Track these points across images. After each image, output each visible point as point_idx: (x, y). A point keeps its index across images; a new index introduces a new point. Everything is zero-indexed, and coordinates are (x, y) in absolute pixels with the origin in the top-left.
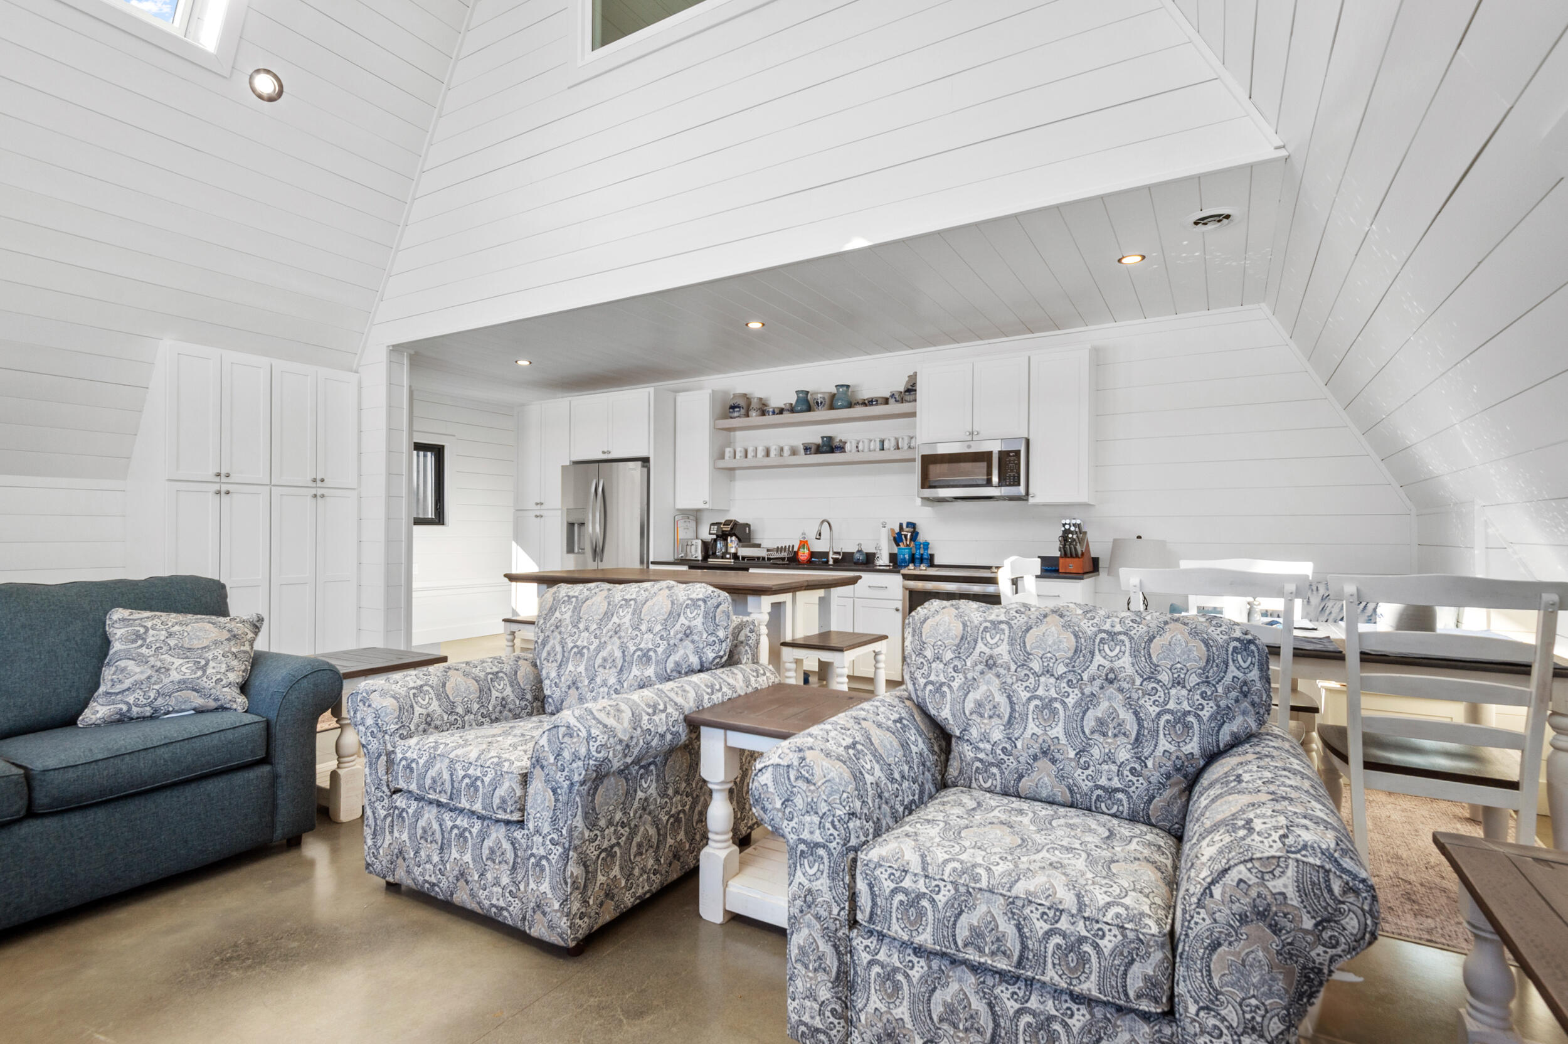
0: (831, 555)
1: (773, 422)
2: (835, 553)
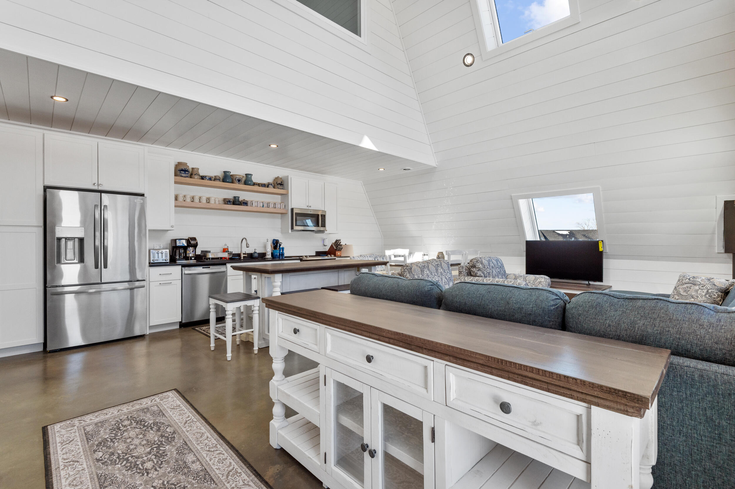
0: (242, 256)
1: (218, 185)
2: (244, 254)
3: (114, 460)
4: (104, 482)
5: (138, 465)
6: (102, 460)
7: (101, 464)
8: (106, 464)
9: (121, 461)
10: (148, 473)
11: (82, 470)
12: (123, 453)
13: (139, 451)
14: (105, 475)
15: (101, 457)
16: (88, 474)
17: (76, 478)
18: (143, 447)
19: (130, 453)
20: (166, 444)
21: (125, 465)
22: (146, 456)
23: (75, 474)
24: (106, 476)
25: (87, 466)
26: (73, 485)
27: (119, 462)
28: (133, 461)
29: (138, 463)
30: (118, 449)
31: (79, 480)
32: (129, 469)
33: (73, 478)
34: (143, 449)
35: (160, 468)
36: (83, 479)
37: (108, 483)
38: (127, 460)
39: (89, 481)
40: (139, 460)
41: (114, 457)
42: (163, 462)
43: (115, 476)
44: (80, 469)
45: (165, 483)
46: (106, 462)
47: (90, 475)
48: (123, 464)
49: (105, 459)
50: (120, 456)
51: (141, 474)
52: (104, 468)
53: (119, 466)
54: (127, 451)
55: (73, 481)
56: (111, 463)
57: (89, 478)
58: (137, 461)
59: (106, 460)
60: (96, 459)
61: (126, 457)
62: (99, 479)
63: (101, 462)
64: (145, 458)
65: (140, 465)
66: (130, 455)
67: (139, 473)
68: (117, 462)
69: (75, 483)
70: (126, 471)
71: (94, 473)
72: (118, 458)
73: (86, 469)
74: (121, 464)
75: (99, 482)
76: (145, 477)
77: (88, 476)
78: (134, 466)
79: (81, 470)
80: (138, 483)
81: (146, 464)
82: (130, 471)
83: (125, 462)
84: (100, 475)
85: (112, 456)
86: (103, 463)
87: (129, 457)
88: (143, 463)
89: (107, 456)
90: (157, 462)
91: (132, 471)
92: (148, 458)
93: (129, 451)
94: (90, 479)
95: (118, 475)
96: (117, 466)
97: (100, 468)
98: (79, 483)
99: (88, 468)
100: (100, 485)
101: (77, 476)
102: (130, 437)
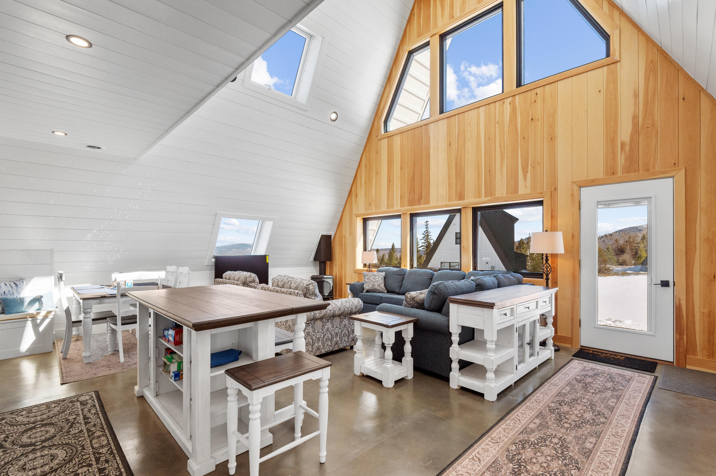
3: (569, 460)
4: (587, 452)
5: (560, 445)
6: (576, 467)
7: (579, 465)
8: (576, 462)
9: (566, 456)
10: (561, 437)
11: (593, 471)
12: (559, 459)
13: (549, 452)
14: (584, 456)
15: (575, 469)
16: (592, 465)
17: (601, 469)
18: (544, 452)
19: (555, 455)
20: (530, 442)
21: (567, 451)
22: (550, 445)
23: (600, 473)
24: (583, 454)
25: (588, 471)
26: (606, 466)
27: (568, 456)
28: (560, 449)
29: (559, 446)
30: (559, 464)
31: (600, 466)
32: (568, 447)
33: (603, 471)
34: (546, 451)
35: (552, 434)
36: (598, 464)
37: (586, 450)
38: (562, 453)
39: (595, 460)
40: (556, 447)
41: (567, 461)
42: (547, 435)
43: (579, 450)
44: (594, 473)
45: (559, 427)
46: (575, 463)
47: (591, 464)
48: (568, 453)
49: (574, 466)
50: (563, 459)
51: (565, 440)
52: (580, 460)
53: (570, 454)
54: (555, 458)
55: (604, 469)
56: (573, 459)
57: (594, 462)
58: (558, 448)
59: (574, 464)
60: (579, 470)
61: (560, 455)
62: (589, 456)
63: (578, 466)
64: (552, 445)
65: (559, 444)
66: (557, 454)
67: (565, 441)
68: (569, 457)
69: (604, 467)
70: (570, 448)
71: (588, 462)
72: (565, 459)
73: (591, 469)
74: (568, 454)
75: (590, 454)
76: (565, 437)
77: (593, 464)
78: (562, 446)
79: (595, 471)
80: (571, 438)
81: (555, 442)
82: (568, 446)
83: (565, 453)
84: (586, 458)
85: (568, 463)
86: (578, 464)
87: (559, 454)
88: (556, 444)
89: (571, 466)
90: (549, 438)
91: (567, 445)
92: (551, 444)
93: (554, 458)
94: (593, 460)
95: (577, 449)
96: (571, 455)
97: (582, 462)
98: (601, 464)
99: (589, 469)
100: (591, 452)
101: (599, 470)
102: (541, 466)
